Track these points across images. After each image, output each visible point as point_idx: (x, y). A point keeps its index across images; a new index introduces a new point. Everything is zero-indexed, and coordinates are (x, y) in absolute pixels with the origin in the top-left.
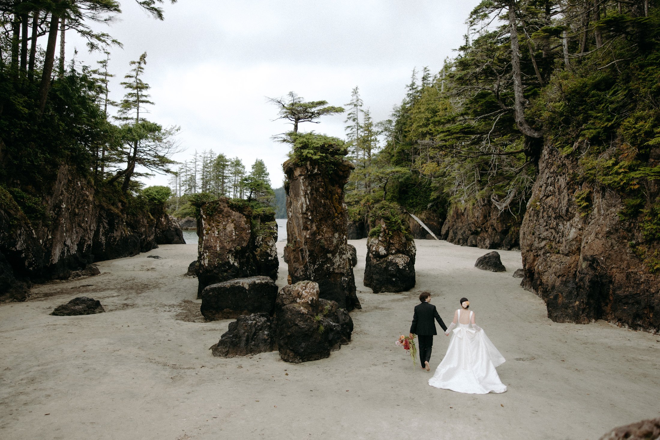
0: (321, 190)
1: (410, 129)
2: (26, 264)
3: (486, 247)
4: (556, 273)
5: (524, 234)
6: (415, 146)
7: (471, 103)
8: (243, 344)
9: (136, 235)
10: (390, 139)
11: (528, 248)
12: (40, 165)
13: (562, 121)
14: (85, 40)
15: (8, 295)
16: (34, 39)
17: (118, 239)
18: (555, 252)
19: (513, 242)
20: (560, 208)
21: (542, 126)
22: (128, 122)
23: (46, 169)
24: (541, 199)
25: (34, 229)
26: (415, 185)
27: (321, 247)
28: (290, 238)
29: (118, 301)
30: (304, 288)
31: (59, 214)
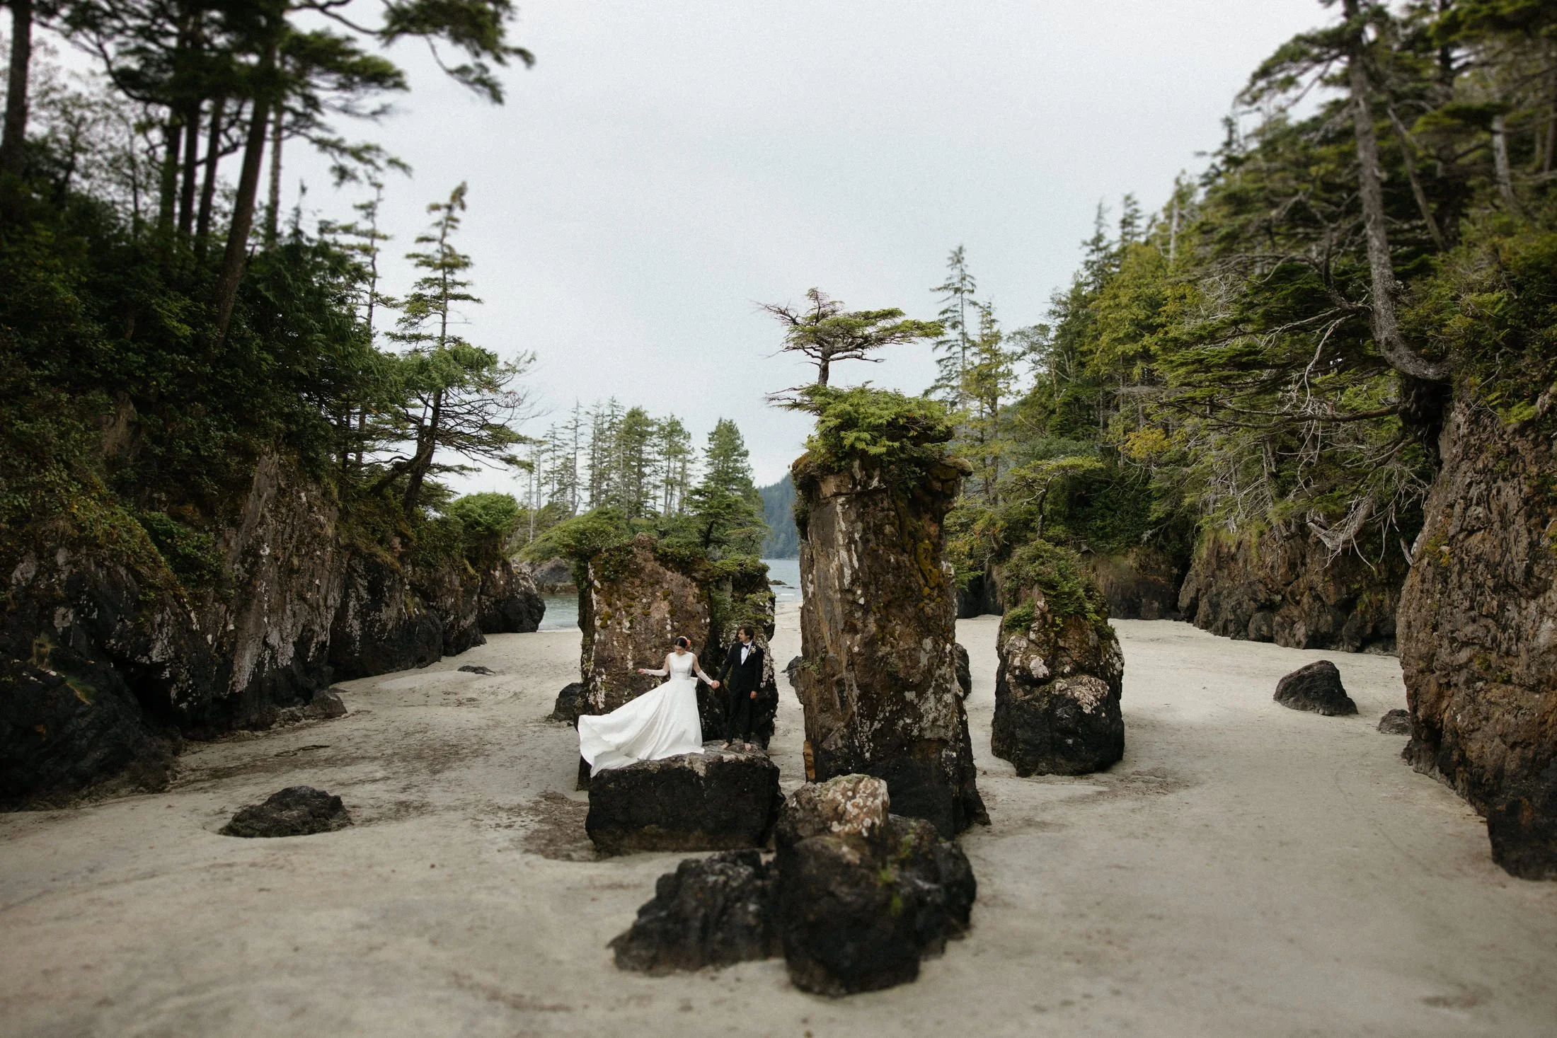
0: (888, 529)
1: (1092, 347)
2: (173, 694)
3: (1298, 645)
4: (1506, 735)
5: (1409, 625)
6: (1108, 389)
7: (1256, 293)
8: (693, 939)
9: (433, 614)
10: (1043, 370)
11: (1422, 665)
12: (215, 455)
13: (1502, 339)
14: (327, 160)
15: (125, 775)
16: (211, 162)
17: (390, 627)
18: (1499, 680)
19: (1369, 630)
20: (1508, 565)
21: (1447, 352)
22: (421, 344)
23: (227, 465)
24: (1453, 537)
25: (195, 608)
26: (1108, 483)
27: (890, 674)
28: (811, 649)
29: (384, 793)
30: (850, 794)
31: (253, 572)
